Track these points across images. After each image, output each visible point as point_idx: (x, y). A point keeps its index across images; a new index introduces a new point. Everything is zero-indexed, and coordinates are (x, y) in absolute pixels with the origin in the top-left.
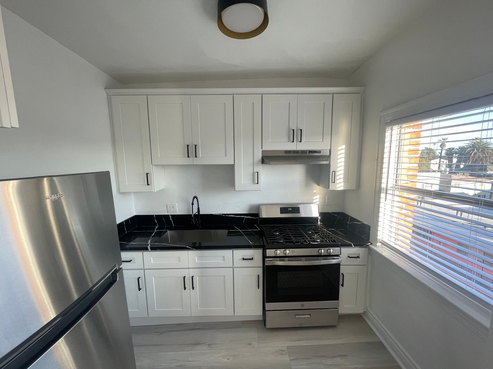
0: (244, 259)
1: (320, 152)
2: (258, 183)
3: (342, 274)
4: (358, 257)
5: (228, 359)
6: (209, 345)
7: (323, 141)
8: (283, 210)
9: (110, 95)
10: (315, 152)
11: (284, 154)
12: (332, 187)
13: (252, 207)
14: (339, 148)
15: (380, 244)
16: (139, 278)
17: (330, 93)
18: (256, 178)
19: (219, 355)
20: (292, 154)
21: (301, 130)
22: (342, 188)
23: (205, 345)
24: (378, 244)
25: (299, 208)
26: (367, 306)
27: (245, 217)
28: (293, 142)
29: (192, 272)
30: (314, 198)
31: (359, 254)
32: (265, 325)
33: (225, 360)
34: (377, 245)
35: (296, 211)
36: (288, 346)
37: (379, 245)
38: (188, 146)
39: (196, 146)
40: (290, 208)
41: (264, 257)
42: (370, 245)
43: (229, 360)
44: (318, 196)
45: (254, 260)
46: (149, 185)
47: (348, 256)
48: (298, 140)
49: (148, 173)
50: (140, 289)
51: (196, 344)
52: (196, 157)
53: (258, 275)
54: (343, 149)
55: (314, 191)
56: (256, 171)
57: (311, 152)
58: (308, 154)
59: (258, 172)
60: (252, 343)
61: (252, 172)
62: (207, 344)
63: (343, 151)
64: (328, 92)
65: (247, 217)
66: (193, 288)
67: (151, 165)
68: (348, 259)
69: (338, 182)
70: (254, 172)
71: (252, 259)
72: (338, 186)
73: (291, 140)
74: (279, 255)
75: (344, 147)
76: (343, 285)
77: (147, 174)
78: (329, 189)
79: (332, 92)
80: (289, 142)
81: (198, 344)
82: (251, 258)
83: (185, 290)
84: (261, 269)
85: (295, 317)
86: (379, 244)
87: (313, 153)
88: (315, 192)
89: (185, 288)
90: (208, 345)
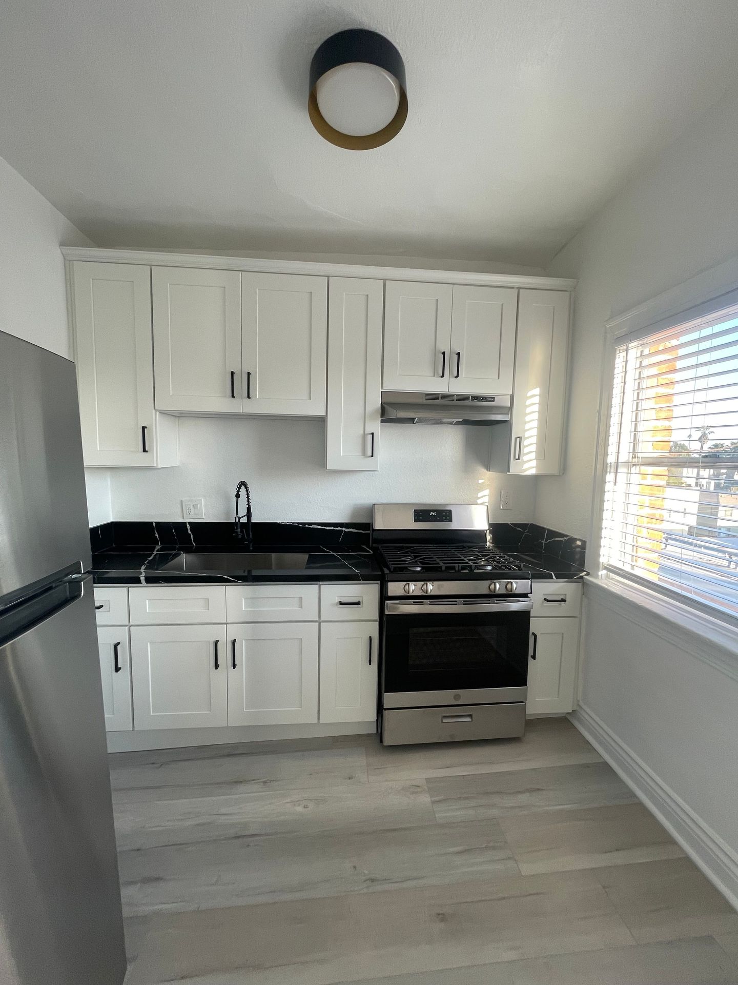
0: (341, 604)
1: (492, 399)
2: (372, 456)
3: (533, 634)
4: (563, 601)
5: (304, 807)
6: (265, 782)
7: (499, 379)
8: (421, 514)
9: (70, 261)
10: (484, 399)
11: (423, 401)
12: (515, 470)
13: (357, 510)
14: (529, 394)
15: (604, 572)
16: (119, 644)
17: (512, 288)
18: (369, 446)
19: (287, 801)
20: (439, 402)
21: (458, 354)
22: (533, 472)
23: (257, 783)
24: (600, 573)
25: (450, 511)
26: (578, 699)
27: (343, 529)
28: (443, 376)
29: (234, 632)
30: (480, 495)
31: (565, 594)
32: (381, 741)
33: (299, 809)
34: (598, 575)
35: (444, 518)
36: (428, 778)
37: (602, 575)
38: (233, 373)
39: (249, 374)
40: (433, 511)
41: (384, 597)
42: (585, 575)
43: (307, 808)
44: (486, 492)
45: (362, 607)
46: (147, 452)
47: (545, 600)
48: (453, 374)
49: (146, 427)
50: (117, 669)
51: (236, 782)
52: (249, 397)
53: (370, 637)
54: (536, 396)
55: (480, 481)
56: (369, 430)
57: (476, 398)
58: (470, 403)
59: (373, 434)
60: (354, 775)
61: (362, 432)
62: (261, 780)
63: (537, 400)
64: (509, 285)
65: (347, 530)
66: (234, 666)
67: (154, 411)
68: (545, 605)
69: (525, 458)
70: (366, 433)
71: (359, 603)
72: (526, 466)
73: (438, 373)
74: (413, 594)
75: (537, 391)
76: (534, 657)
77: (144, 428)
78: (508, 473)
79: (517, 285)
80: (434, 376)
81: (241, 782)
82: (356, 600)
83: (216, 668)
84: (376, 625)
85: (442, 721)
86: (602, 573)
87: (481, 401)
88: (483, 483)
89: (217, 666)
90: (262, 784)
